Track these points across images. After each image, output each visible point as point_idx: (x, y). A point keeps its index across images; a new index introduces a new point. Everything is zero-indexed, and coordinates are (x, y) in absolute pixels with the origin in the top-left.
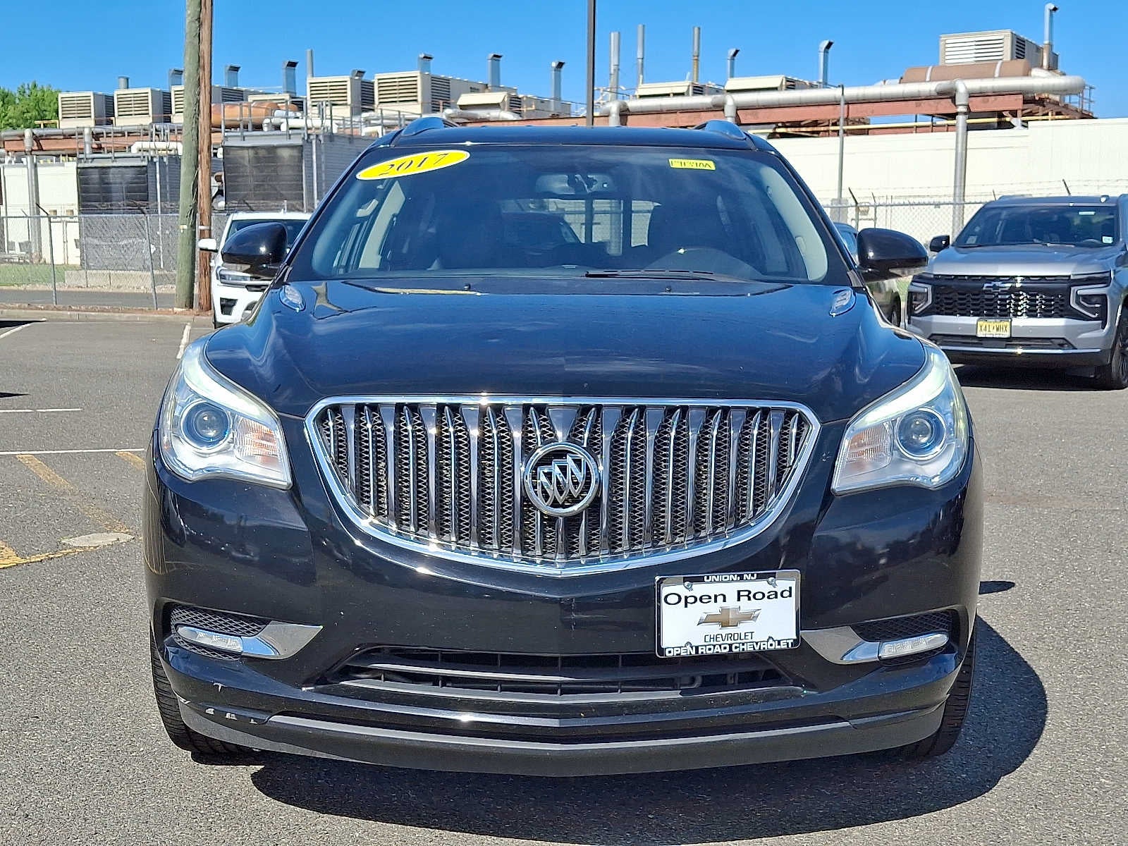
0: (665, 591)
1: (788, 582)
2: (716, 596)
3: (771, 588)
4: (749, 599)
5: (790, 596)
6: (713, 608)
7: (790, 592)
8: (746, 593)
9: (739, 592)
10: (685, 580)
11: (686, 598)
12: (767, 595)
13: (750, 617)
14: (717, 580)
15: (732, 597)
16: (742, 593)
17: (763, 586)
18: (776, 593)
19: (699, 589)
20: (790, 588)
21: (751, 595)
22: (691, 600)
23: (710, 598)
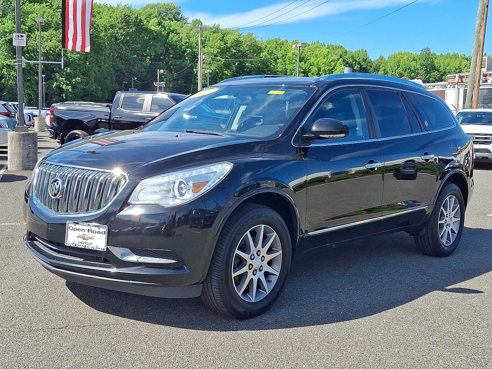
0: (70, 225)
1: (104, 229)
2: (82, 230)
3: (98, 230)
4: (91, 232)
5: (105, 234)
6: (81, 233)
7: (105, 233)
8: (91, 230)
9: (88, 230)
10: (74, 223)
11: (74, 228)
12: (97, 232)
13: (91, 238)
14: (82, 224)
15: (86, 231)
16: (89, 230)
17: (96, 229)
18: (100, 232)
19: (78, 226)
20: (105, 231)
21: (92, 231)
22: (75, 229)
23: (80, 230)
